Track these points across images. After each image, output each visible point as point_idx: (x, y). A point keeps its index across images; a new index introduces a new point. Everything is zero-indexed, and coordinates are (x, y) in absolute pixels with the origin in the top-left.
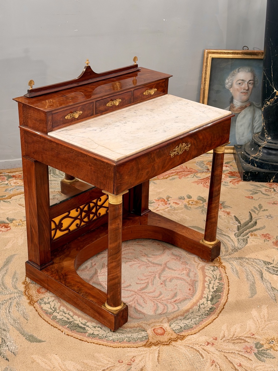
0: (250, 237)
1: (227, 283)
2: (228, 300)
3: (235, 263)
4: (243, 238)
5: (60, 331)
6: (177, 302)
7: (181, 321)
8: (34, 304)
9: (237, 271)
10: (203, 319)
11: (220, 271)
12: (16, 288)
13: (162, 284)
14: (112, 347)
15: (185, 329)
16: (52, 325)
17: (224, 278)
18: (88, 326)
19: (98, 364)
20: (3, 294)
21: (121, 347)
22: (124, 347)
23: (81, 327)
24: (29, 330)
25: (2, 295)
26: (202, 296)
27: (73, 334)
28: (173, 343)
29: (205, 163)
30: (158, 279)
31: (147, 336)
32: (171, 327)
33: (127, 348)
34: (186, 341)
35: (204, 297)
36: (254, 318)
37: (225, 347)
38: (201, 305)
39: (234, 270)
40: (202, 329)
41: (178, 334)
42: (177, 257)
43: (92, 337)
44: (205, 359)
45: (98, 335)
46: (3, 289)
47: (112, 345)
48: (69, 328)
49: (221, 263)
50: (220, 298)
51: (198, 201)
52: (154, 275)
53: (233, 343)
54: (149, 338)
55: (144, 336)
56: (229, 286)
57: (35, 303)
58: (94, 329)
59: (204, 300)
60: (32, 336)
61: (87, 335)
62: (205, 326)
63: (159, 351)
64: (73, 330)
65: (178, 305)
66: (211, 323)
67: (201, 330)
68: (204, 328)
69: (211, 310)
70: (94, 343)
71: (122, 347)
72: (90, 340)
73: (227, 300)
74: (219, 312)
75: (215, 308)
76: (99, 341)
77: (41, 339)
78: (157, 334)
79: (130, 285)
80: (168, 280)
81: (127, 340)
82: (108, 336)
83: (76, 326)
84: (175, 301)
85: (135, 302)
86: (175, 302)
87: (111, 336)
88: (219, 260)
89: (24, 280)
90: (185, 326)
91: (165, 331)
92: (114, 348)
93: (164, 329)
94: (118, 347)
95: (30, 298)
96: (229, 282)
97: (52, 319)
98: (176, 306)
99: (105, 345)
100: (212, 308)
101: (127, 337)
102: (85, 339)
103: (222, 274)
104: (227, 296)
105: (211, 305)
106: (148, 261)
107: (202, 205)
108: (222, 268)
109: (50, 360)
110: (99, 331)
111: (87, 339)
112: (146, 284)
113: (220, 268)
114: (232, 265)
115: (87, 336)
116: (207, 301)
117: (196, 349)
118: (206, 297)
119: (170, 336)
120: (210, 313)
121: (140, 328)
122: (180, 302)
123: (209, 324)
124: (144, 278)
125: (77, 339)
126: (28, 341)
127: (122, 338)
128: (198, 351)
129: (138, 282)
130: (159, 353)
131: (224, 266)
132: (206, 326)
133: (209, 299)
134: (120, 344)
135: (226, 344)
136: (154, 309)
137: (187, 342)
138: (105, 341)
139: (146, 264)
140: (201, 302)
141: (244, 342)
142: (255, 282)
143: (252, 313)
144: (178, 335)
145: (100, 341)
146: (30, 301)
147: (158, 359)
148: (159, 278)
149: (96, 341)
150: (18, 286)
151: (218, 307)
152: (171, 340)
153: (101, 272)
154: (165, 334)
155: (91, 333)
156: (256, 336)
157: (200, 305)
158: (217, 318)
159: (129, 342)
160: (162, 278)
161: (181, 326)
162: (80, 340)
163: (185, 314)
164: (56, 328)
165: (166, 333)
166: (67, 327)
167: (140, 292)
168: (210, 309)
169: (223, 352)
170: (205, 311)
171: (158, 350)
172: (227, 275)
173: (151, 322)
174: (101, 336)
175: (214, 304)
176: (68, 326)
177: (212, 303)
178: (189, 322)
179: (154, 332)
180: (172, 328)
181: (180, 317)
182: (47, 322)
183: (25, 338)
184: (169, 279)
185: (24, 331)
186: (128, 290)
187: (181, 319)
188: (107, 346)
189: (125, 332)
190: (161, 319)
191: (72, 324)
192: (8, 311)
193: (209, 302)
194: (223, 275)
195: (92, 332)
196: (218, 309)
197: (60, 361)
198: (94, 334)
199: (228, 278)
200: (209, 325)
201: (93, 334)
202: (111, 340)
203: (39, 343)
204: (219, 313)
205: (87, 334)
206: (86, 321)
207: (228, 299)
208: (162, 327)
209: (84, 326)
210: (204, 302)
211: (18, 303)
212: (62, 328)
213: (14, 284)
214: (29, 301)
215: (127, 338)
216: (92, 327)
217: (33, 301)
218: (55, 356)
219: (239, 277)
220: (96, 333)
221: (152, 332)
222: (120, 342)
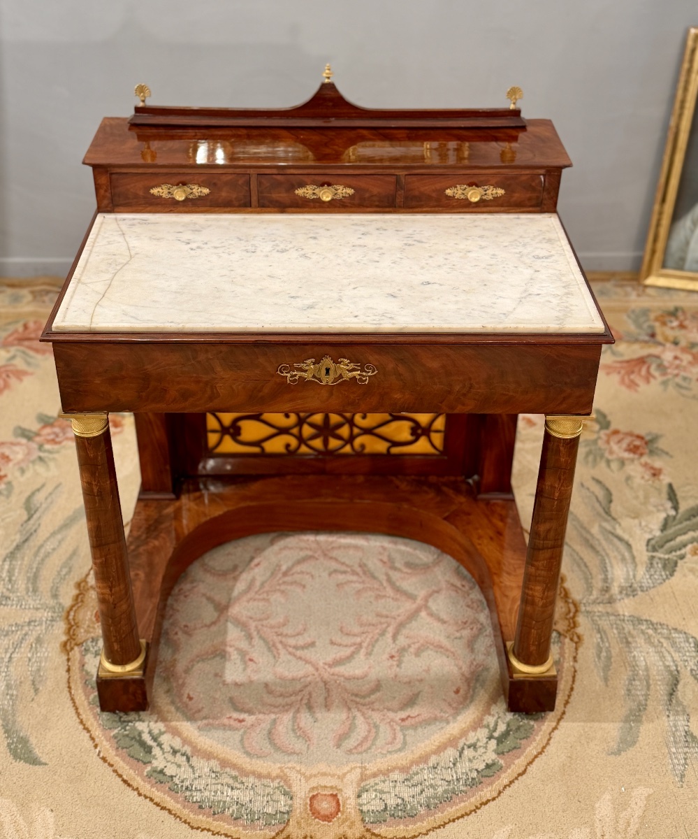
0: (688, 556)
1: (567, 693)
2: (548, 747)
3: (615, 631)
4: (667, 557)
5: (91, 742)
6: (407, 723)
7: (395, 787)
8: (72, 649)
9: (609, 658)
10: (454, 796)
11: (562, 648)
12: (55, 596)
13: (392, 657)
14: (189, 823)
15: (393, 815)
16: (81, 722)
17: (564, 675)
18: (160, 745)
20: (21, 606)
21: (209, 830)
22: (218, 833)
23: (143, 744)
24: (25, 723)
25: (18, 607)
26: (481, 720)
27: (117, 758)
29: (652, 317)
30: (390, 641)
31: (288, 812)
32: (360, 801)
33: (223, 836)
35: (485, 722)
36: (597, 824)
38: (469, 747)
39: (604, 654)
40: (439, 827)
41: (369, 826)
42: (464, 583)
43: (154, 781)
45: (172, 777)
46: (27, 593)
47: (192, 817)
48: (116, 740)
49: (574, 623)
50: (526, 738)
52: (384, 626)
54: (289, 820)
55: (280, 812)
56: (567, 703)
57: (76, 648)
58: (170, 757)
59: (482, 734)
60: (24, 741)
61: (146, 770)
62: (451, 819)
64: (123, 748)
65: (407, 733)
66: (471, 812)
67: (434, 829)
68: (444, 825)
69: (487, 772)
70: (151, 800)
71: (213, 831)
72: (146, 788)
73: (544, 747)
74: (506, 782)
75: (502, 767)
76: (166, 796)
77: (40, 755)
78: (315, 813)
79: (313, 644)
80: (412, 650)
81: (233, 811)
82: (194, 789)
83: (132, 739)
84: (403, 720)
85: (301, 700)
86: (403, 724)
87: (200, 790)
88: (571, 615)
89: (84, 576)
90: (397, 805)
91: (339, 810)
92: (192, 828)
93: (341, 802)
94: (203, 830)
95: (71, 632)
96: (572, 689)
97: (89, 703)
98: (400, 736)
99: (175, 815)
100: (494, 764)
101: (237, 803)
102: (138, 781)
103: (564, 658)
104: (550, 734)
105: (494, 756)
106: (389, 580)
107: (594, 436)
108: (572, 640)
109: (31, 823)
110: (179, 766)
111: (142, 783)
112: (352, 649)
113: (567, 640)
114: (601, 638)
115: (145, 774)
116: (490, 737)
118: (492, 725)
119: (346, 829)
120: (483, 780)
121: (282, 784)
122: (415, 727)
123: (462, 816)
124: (356, 629)
125: (120, 776)
126: (9, 754)
127: (225, 802)
129: (338, 638)
131: (579, 637)
132: (454, 821)
133: (496, 734)
134: (210, 819)
136: (340, 732)
138: (178, 802)
139: (377, 589)
140: (472, 738)
142: (646, 705)
143: (597, 805)
144: (368, 830)
145: (169, 799)
146: (68, 640)
148: (394, 637)
149: (158, 795)
150: (62, 591)
151: (508, 767)
153: (262, 591)
154: (335, 819)
155: (159, 769)
157: (466, 747)
158: (494, 799)
159: (236, 819)
160: (402, 641)
161: (388, 802)
162: (125, 781)
163: (414, 768)
164: (89, 731)
165: (340, 814)
166: (112, 734)
167: (329, 670)
168: (488, 766)
170: (471, 771)
172: (577, 666)
173: (314, 771)
174: (176, 784)
175: (503, 753)
176: (116, 731)
177: (501, 747)
178: (413, 797)
179: (311, 806)
180: (361, 805)
181: (396, 776)
182: (77, 709)
183: (8, 743)
184: (417, 646)
185: (14, 722)
186: (300, 658)
187: (396, 781)
188: (178, 819)
189: (238, 786)
190: (346, 769)
191: (128, 728)
192: (8, 655)
193: (493, 743)
194: (566, 665)
195: (160, 767)
196: (509, 771)
197: (51, 832)
198: (164, 774)
199: (574, 677)
200: (461, 820)
201: (161, 772)
202: (197, 802)
203: (31, 766)
204: (505, 787)
205: (149, 768)
206: (163, 729)
207: (548, 744)
208: (336, 795)
209: (150, 742)
210: (478, 740)
211: (39, 640)
212: (100, 736)
213: (58, 583)
214: (64, 638)
215: (235, 807)
216: (169, 749)
217: (74, 639)
218: (48, 813)
219: (606, 679)
220: (168, 772)
221: (306, 803)
222: (214, 814)
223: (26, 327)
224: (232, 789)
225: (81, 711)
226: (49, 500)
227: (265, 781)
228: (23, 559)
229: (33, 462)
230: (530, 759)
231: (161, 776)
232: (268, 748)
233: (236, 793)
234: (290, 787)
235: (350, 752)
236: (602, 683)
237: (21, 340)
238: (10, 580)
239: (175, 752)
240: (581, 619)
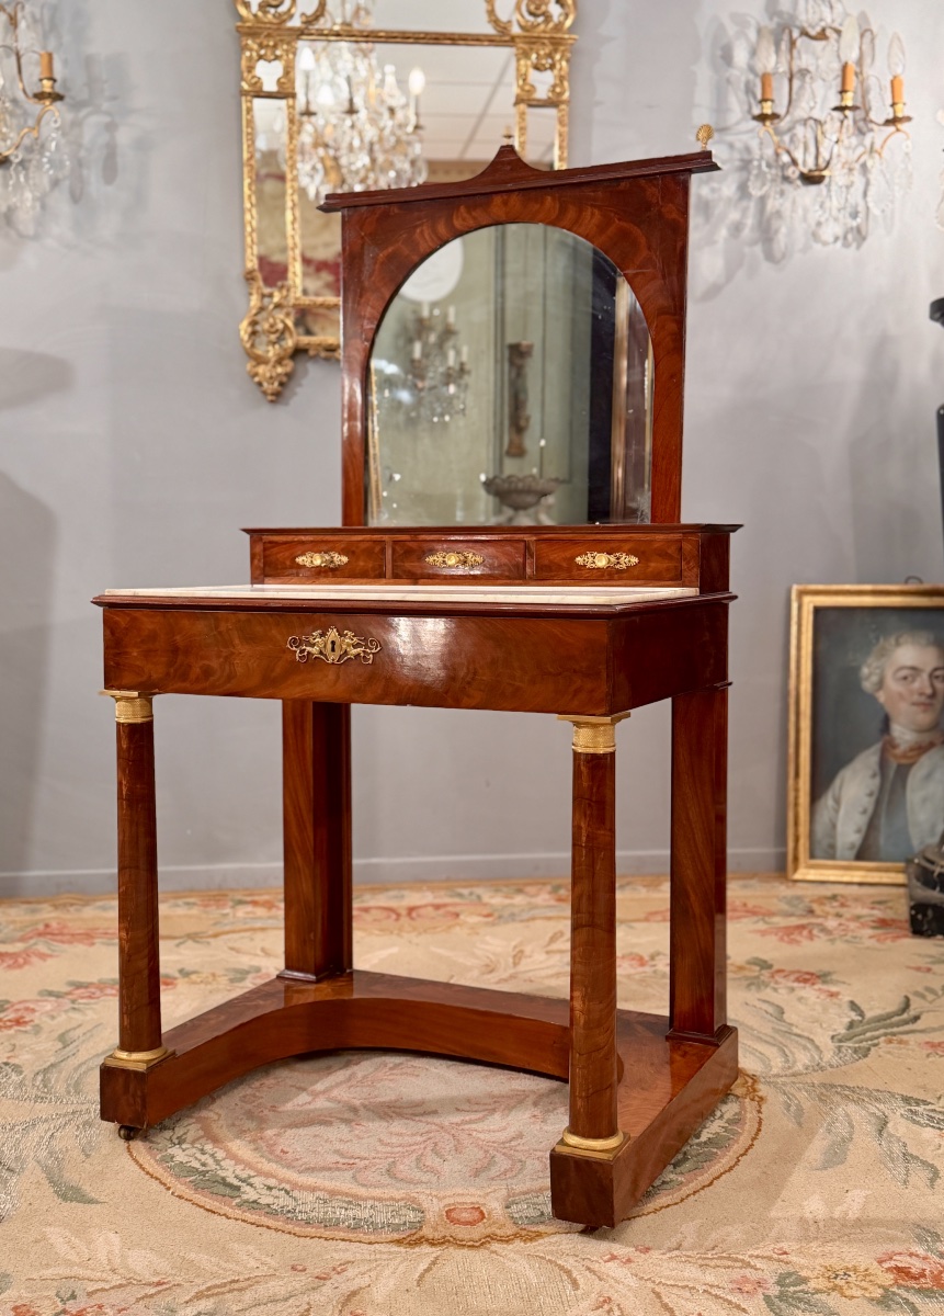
0: (882, 1045)
1: (754, 1133)
2: (737, 1167)
3: (805, 1094)
4: (857, 1045)
5: (162, 1186)
9: (800, 1109)
11: (742, 1105)
14: (294, 1234)
15: (552, 1218)
16: (148, 1173)
17: (748, 1120)
18: (250, 1185)
19: (224, 1265)
21: (320, 1238)
22: (332, 1239)
23: (230, 1186)
24: (75, 1176)
27: (197, 1196)
28: (495, 1246)
29: (807, 900)
31: (419, 1222)
32: (509, 1210)
33: (339, 1241)
34: (539, 1245)
37: (667, 1273)
39: (794, 1108)
43: (245, 1209)
44: (579, 1292)
45: (268, 1205)
47: (297, 1229)
48: (194, 1184)
49: (755, 1089)
50: (709, 1161)
51: (748, 966)
53: (701, 1266)
54: (422, 1227)
55: (410, 1222)
56: (754, 1139)
58: (265, 1191)
60: (76, 1189)
61: (235, 1202)
63: (437, 1258)
64: (203, 1189)
66: (650, 1213)
69: (665, 1186)
70: (244, 1221)
71: (326, 1238)
72: (236, 1213)
73: (732, 1167)
74: (689, 1192)
76: (263, 1217)
77: (97, 1197)
78: (454, 1221)
79: (434, 1113)
80: (558, 1111)
81: (350, 1224)
82: (297, 1211)
83: (215, 1182)
85: (425, 1147)
87: (306, 1212)
88: (751, 1084)
91: (484, 1218)
92: (299, 1236)
93: (485, 1212)
94: (312, 1238)
96: (759, 1130)
97: (157, 1161)
99: (275, 1229)
100: (672, 1181)
101: (354, 1218)
102: (225, 1209)
103: (746, 1111)
104: (738, 1158)
105: (672, 1176)
108: (753, 1100)
109: (90, 1242)
110: (277, 1197)
111: (231, 1210)
112: (484, 1113)
113: (747, 1100)
114: (789, 1098)
115: (234, 1204)
117: (562, 1268)
119: (495, 1229)
120: (660, 1191)
121: (409, 1204)
123: (639, 1215)
125: (202, 1207)
126: (56, 1198)
127: (338, 1219)
128: (569, 1273)
130: (434, 1263)
131: (762, 1098)
134: (322, 1230)
135: (673, 1264)
136: (478, 1166)
137: (541, 1248)
138: (278, 1221)
141: (741, 1268)
142: (852, 1138)
144: (523, 1229)
145: (267, 1219)
147: (422, 1276)
151: (691, 1182)
152: (492, 1238)
153: (365, 1081)
154: (480, 1223)
155: (251, 1200)
156: (792, 1258)
158: (676, 1204)
159: (353, 1229)
161: (545, 1209)
164: (157, 1179)
165: (485, 1220)
166: (188, 1180)
167: (457, 1127)
168: (664, 1182)
169: (654, 1282)
171: (434, 1255)
172: (763, 1116)
173: (449, 1193)
174: (275, 1210)
175: (681, 1173)
176: (193, 1178)
177: (679, 1170)
179: (448, 1216)
180: (511, 1213)
182: (140, 1165)
183: (55, 1191)
185: (62, 1175)
188: (280, 1232)
189: (354, 1207)
190: (489, 1190)
191: (207, 1175)
193: (668, 1167)
194: (748, 1115)
195: (253, 1199)
197: (117, 1248)
198: (259, 1204)
199: (760, 1123)
201: (255, 1202)
202: (302, 1220)
203: (85, 1205)
204: (689, 1195)
205: (238, 1200)
207: (737, 1164)
208: (479, 1208)
212: (174, 1182)
215: (351, 1221)
216: (263, 1186)
218: (112, 1235)
219: (800, 1124)
220: (262, 1201)
221: (442, 1215)
222: (326, 1226)
223: (47, 926)
224: (346, 1209)
225: (146, 1166)
226: (88, 1035)
227: (388, 1203)
228: (60, 1072)
229: (66, 1011)
230: (716, 1175)
231: (255, 1205)
232: (389, 1181)
233: (351, 1213)
234: (419, 1204)
235: (493, 1179)
236: (796, 1126)
237: (40, 935)
238: (45, 1086)
239: (270, 1188)
240: (760, 1086)
